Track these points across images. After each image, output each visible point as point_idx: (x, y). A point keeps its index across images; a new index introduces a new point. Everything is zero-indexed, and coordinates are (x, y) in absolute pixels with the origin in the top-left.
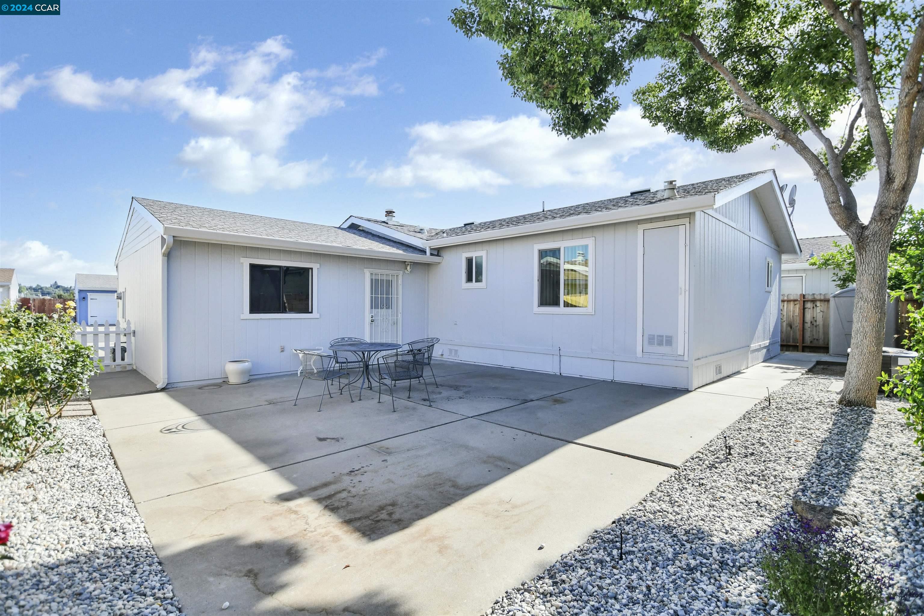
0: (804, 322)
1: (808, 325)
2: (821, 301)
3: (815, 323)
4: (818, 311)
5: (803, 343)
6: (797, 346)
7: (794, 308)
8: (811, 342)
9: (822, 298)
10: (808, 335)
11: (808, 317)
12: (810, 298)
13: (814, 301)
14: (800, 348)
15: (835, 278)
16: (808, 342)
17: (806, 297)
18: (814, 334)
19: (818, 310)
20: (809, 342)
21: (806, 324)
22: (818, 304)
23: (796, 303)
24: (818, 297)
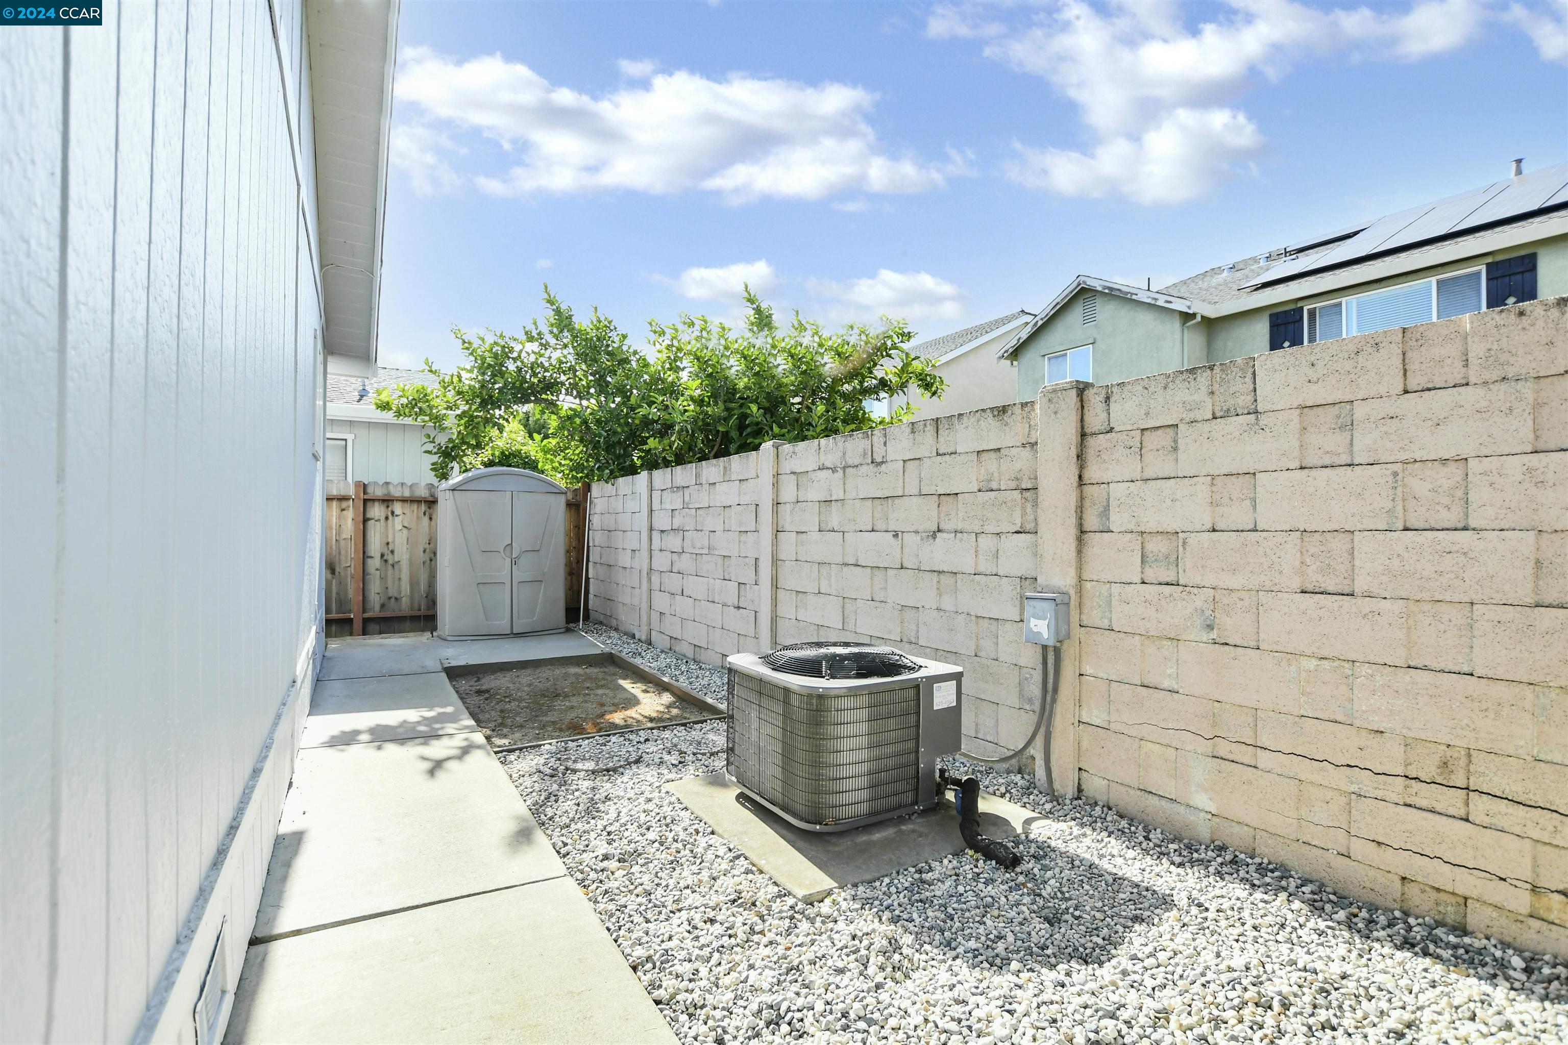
0: (365, 556)
1: (374, 564)
2: (404, 500)
3: (389, 557)
4: (398, 527)
5: (364, 611)
6: (350, 621)
7: (339, 517)
8: (383, 606)
9: (407, 494)
10: (375, 588)
11: (375, 545)
12: (379, 492)
13: (387, 501)
14: (358, 625)
15: (430, 447)
16: (375, 610)
17: (370, 490)
18: (390, 584)
19: (398, 523)
20: (377, 608)
21: (369, 561)
22: (398, 508)
23: (344, 504)
24: (396, 492)
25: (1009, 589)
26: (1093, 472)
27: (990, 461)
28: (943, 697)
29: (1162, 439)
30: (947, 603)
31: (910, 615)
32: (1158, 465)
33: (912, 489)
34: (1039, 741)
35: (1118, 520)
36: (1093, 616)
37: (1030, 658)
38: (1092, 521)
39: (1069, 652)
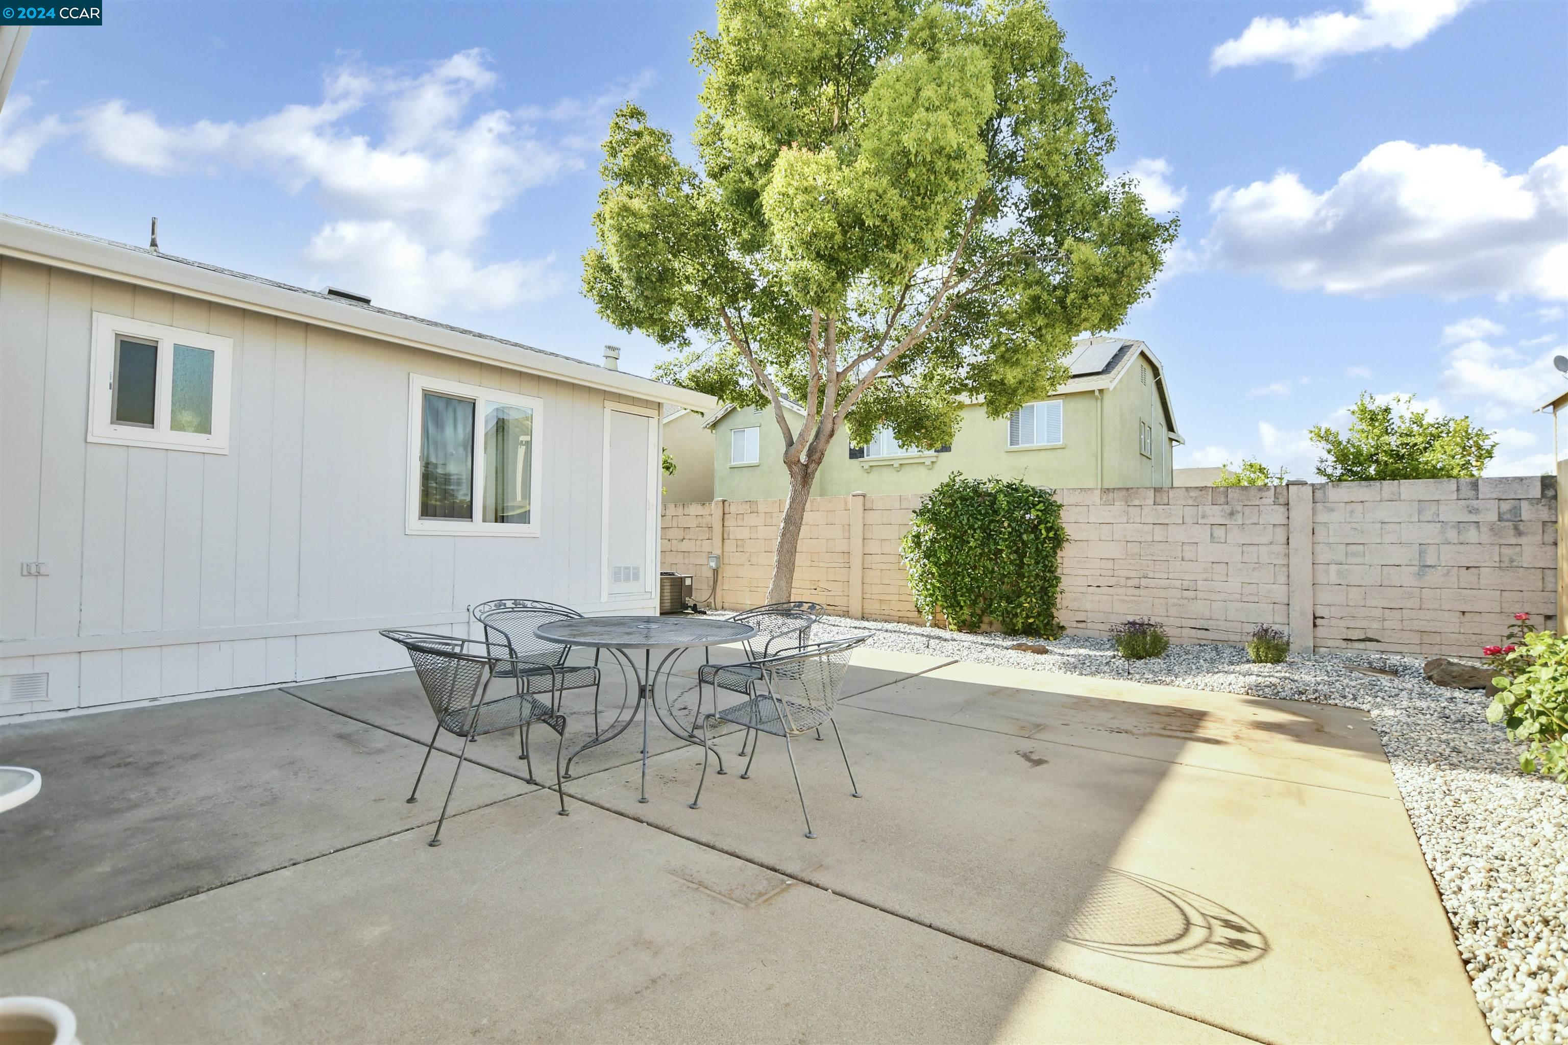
25: (705, 555)
26: (726, 524)
27: (700, 519)
28: (688, 582)
29: (740, 516)
30: (687, 561)
31: (674, 566)
32: (740, 523)
33: (675, 525)
34: (713, 596)
35: (731, 537)
36: (726, 561)
37: (710, 574)
38: (726, 537)
39: (720, 571)
